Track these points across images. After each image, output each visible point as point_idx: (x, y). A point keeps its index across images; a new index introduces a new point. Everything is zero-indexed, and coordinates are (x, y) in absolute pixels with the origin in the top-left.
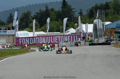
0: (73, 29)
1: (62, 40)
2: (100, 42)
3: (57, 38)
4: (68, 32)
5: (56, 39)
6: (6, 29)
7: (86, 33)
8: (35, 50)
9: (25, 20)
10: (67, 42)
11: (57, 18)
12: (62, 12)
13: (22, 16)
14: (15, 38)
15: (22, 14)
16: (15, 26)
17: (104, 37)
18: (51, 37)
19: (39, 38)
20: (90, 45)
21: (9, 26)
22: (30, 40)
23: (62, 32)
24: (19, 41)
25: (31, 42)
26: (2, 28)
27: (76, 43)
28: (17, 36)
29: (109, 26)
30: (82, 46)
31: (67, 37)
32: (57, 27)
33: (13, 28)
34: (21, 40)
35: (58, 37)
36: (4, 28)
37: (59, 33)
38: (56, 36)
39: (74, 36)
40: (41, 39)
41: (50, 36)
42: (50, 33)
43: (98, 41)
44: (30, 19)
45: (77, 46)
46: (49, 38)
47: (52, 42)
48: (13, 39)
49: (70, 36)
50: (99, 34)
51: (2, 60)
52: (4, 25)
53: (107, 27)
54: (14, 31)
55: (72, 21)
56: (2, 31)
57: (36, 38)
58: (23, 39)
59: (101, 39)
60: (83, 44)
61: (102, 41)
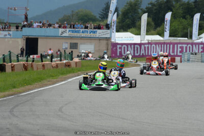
3: (180, 47)
4: (200, 38)
5: (179, 50)
9: (131, 14)
10: (196, 54)
11: (185, 14)
12: (193, 4)
13: (126, 8)
14: (110, 43)
15: (125, 4)
16: (111, 23)
18: (171, 46)
19: (150, 45)
22: (136, 49)
23: (191, 37)
24: (116, 49)
25: (137, 53)
26: (89, 26)
28: (113, 40)
31: (197, 46)
32: (184, 29)
33: (108, 27)
34: (120, 48)
35: (183, 45)
36: (92, 25)
37: (187, 39)
38: (180, 43)
40: (153, 47)
41: (170, 44)
42: (172, 38)
44: (138, 13)
46: (167, 46)
47: (172, 54)
48: (107, 44)
54: (109, 31)
56: (89, 30)
57: (145, 46)
58: (123, 46)
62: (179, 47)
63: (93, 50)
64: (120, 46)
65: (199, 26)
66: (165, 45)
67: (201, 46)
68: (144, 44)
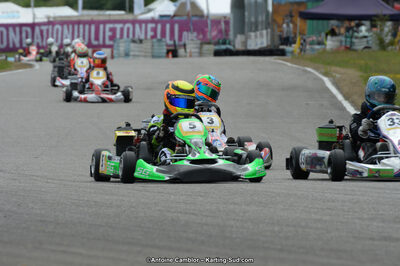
0: (166, 1)
1: (128, 37)
2: (253, 45)
3: (111, 30)
4: (150, 11)
5: (108, 34)
7: (208, 17)
10: (141, 41)
17: (264, 32)
18: (93, 28)
19: (51, 27)
20: (217, 53)
22: (24, 33)
23: (131, 10)
27: (172, 48)
30: (191, 56)
31: (144, 25)
35: (116, 25)
38: (110, 22)
39: (168, 26)
40: (58, 30)
41: (90, 23)
43: (245, 43)
45: (175, 55)
46: (84, 28)
47: (95, 43)
50: (249, 18)
57: (42, 28)
59: (256, 36)
60: (193, 50)
61: (259, 42)
62: (107, 29)
66: (81, 26)
67: (150, 26)
68: (40, 24)
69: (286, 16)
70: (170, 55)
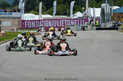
0: (80, 13)
1: (69, 24)
3: (63, 22)
4: (75, 16)
5: (63, 23)
6: (11, 11)
7: (94, 17)
8: (40, 33)
9: (31, 2)
10: (73, 26)
16: (21, 9)
17: (111, 22)
18: (58, 21)
19: (45, 21)
20: (97, 29)
21: (14, 8)
22: (36, 23)
23: (69, 15)
24: (25, 24)
25: (37, 26)
26: (7, 10)
27: (83, 27)
28: (22, 19)
29: (116, 11)
30: (89, 30)
31: (73, 20)
32: (64, 10)
35: (65, 20)
37: (66, 16)
38: (63, 19)
39: (81, 21)
40: (47, 22)
41: (57, 20)
42: (57, 16)
43: (105, 26)
44: (36, 2)
45: (84, 30)
46: (55, 21)
47: (58, 26)
48: (19, 21)
49: (77, 20)
50: (106, 18)
51: (6, 42)
52: (10, 7)
53: (115, 11)
54: (20, 13)
55: (79, 5)
56: (8, 13)
57: (42, 21)
58: (29, 22)
59: (109, 24)
60: (90, 28)
61: (110, 25)
63: (10, 24)
64: (27, 22)
65: (73, 9)
66: (54, 21)
67: (75, 21)
69: (117, 17)
70: (83, 30)
